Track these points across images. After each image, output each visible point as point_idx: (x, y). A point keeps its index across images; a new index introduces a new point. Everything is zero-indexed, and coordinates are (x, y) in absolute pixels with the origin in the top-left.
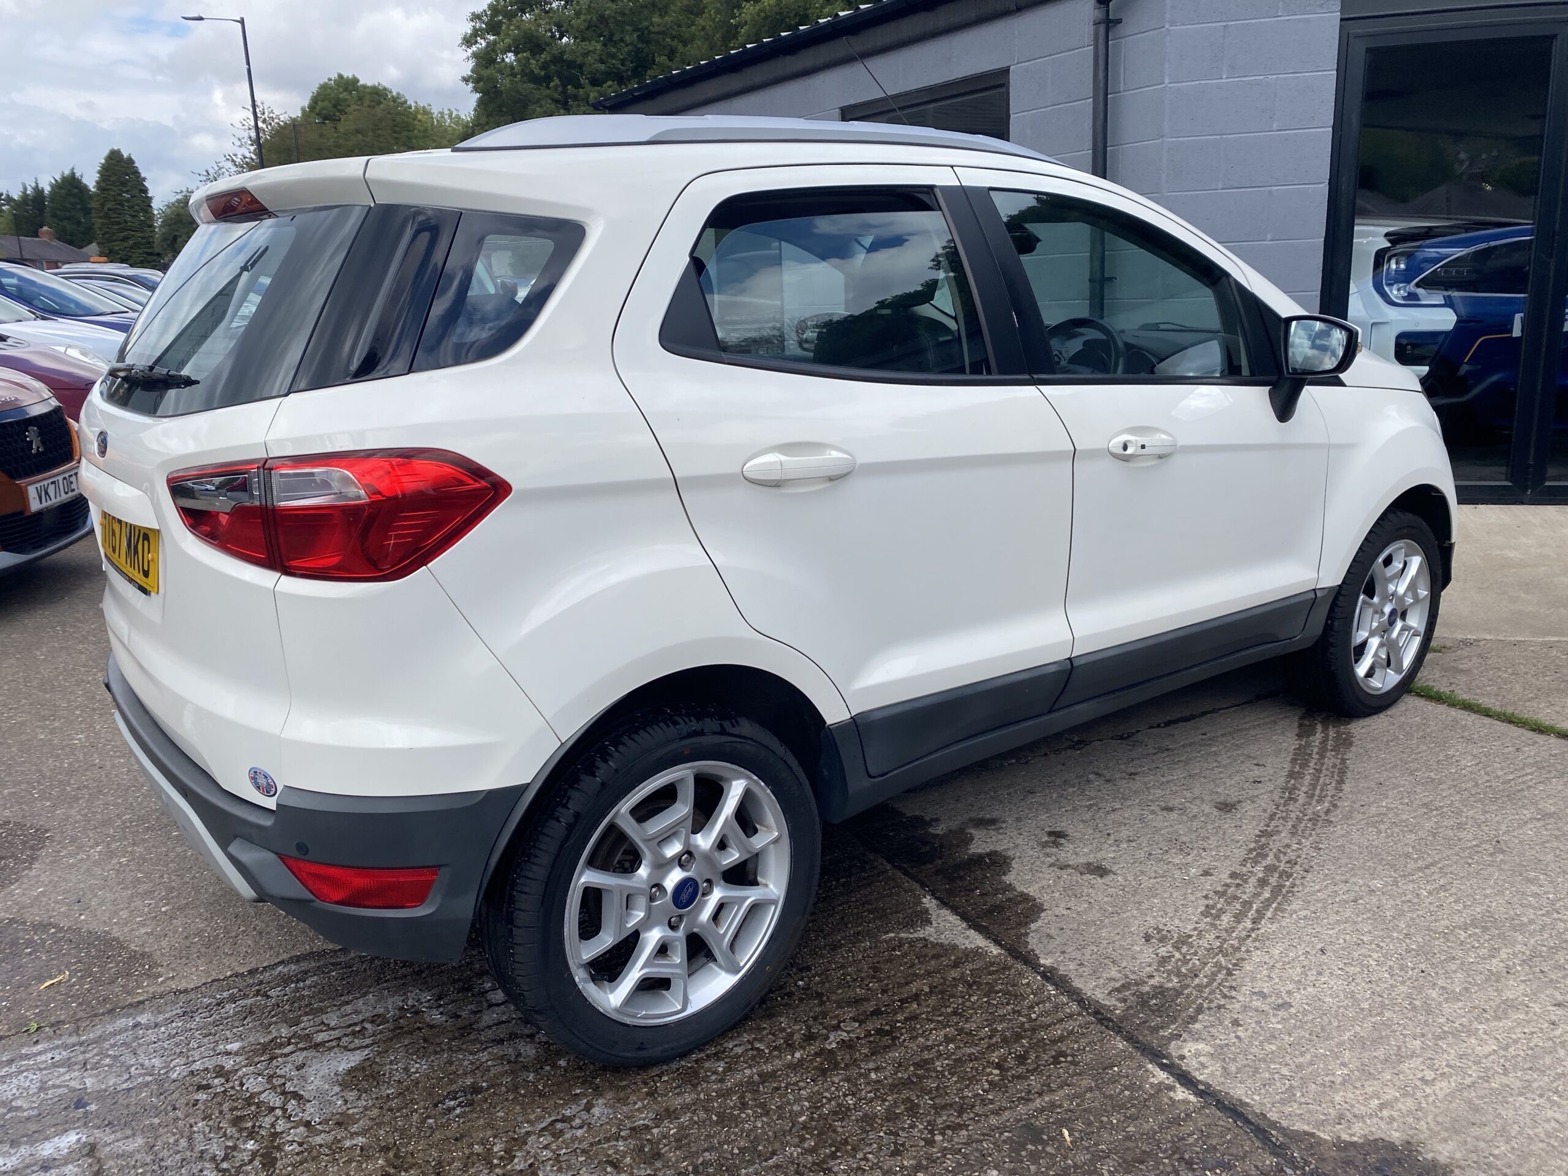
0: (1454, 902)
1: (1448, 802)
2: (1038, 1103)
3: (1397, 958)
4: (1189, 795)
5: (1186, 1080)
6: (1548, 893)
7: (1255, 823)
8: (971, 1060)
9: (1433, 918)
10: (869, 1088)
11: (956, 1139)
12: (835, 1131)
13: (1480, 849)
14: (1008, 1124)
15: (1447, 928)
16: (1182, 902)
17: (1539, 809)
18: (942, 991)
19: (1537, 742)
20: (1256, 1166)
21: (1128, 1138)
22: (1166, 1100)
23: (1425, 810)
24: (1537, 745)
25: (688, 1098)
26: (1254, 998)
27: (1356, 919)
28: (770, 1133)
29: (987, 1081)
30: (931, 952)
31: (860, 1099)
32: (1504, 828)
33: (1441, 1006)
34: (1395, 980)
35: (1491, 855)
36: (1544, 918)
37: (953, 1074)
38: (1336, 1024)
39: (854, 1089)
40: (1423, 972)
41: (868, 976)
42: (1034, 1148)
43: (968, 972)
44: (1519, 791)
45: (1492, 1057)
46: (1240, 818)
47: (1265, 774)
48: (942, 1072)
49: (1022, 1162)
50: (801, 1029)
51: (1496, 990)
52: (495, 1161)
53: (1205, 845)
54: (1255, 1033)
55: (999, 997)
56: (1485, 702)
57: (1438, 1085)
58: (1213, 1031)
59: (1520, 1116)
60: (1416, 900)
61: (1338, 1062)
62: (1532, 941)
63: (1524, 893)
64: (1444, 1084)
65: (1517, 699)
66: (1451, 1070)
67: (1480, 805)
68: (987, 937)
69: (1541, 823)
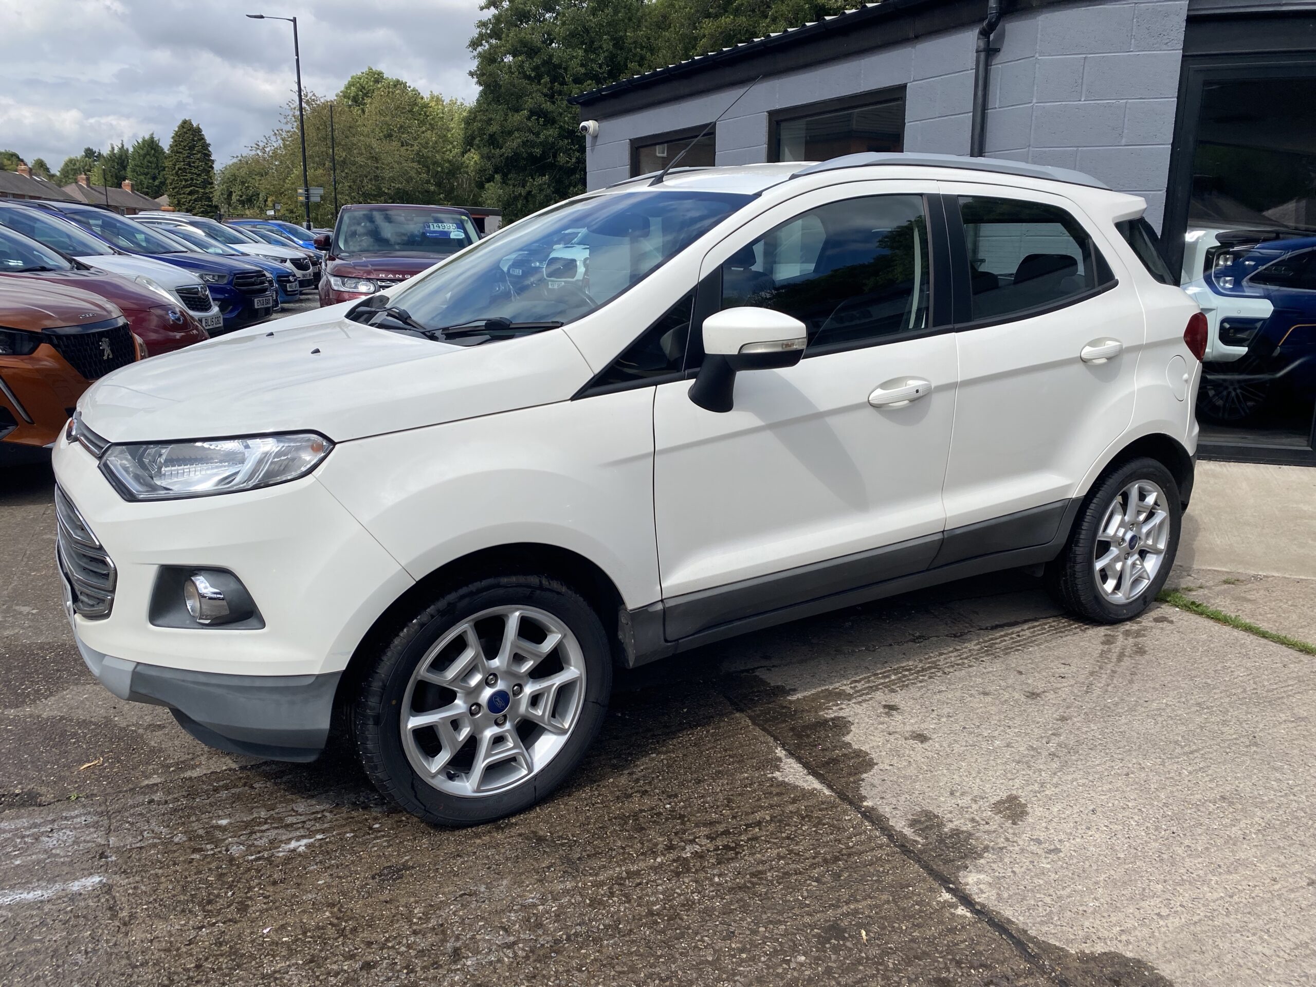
0: (1210, 781)
1: (1218, 703)
2: (845, 909)
3: (1154, 821)
4: (1003, 684)
5: (967, 901)
6: (1289, 779)
7: (1054, 709)
8: (796, 874)
9: (1189, 792)
10: (712, 889)
11: (775, 931)
12: (682, 919)
13: (1238, 742)
14: (819, 923)
15: (1200, 801)
16: (984, 766)
17: (1294, 714)
18: (780, 821)
19: (1301, 661)
20: (1012, 969)
21: (913, 940)
22: (947, 915)
23: (1198, 708)
24: (1302, 663)
25: (569, 885)
26: (1032, 843)
27: (1125, 789)
28: (630, 916)
29: (806, 890)
30: (775, 790)
31: (704, 897)
32: (1261, 726)
33: (1184, 860)
34: (1150, 838)
35: (1247, 747)
36: (1282, 799)
37: (780, 884)
38: (1095, 867)
39: (700, 889)
40: (1173, 833)
41: (722, 805)
42: (836, 942)
43: (803, 807)
44: (1279, 698)
45: (1219, 901)
46: (1043, 705)
47: (1070, 672)
48: (772, 881)
49: (825, 952)
50: (664, 841)
51: (1232, 851)
52: (415, 920)
53: (1011, 723)
54: (1028, 870)
55: (825, 829)
56: (1264, 626)
57: (1171, 920)
58: (995, 866)
59: (1234, 948)
60: (1178, 778)
61: (1092, 896)
62: (1269, 815)
63: (1269, 779)
64: (1176, 919)
65: (1291, 626)
66: (1183, 909)
67: (1244, 707)
68: (821, 783)
69: (1294, 724)
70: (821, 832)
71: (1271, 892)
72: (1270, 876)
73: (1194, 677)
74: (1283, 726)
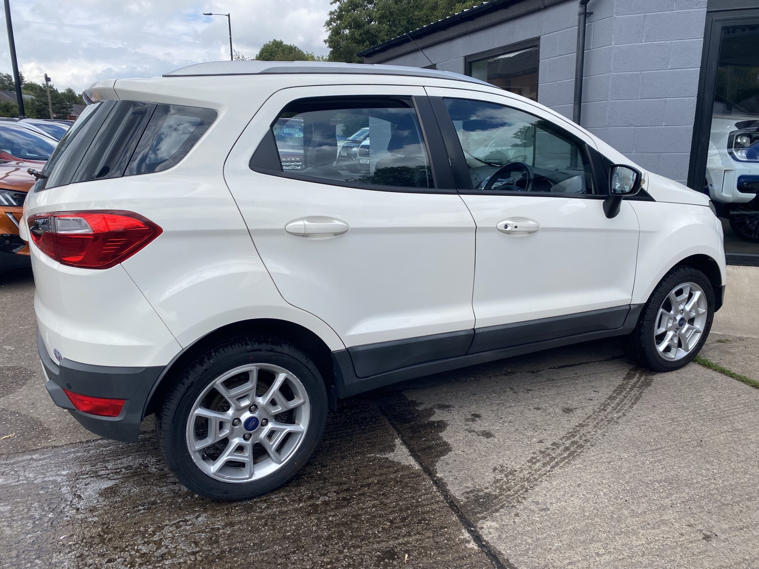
0: (662, 468)
1: (685, 419)
2: (400, 541)
3: (616, 493)
4: (552, 403)
5: (478, 539)
6: (715, 469)
7: (578, 419)
8: (380, 517)
9: (646, 475)
10: (325, 524)
11: (353, 552)
12: (300, 541)
14: (382, 548)
15: (650, 481)
16: (520, 454)
17: (733, 427)
18: (382, 484)
19: (751, 393)
22: (463, 547)
23: (671, 421)
24: (750, 394)
25: (243, 518)
26: (532, 504)
27: (604, 471)
28: (271, 539)
29: (382, 527)
30: (386, 465)
31: (319, 529)
32: (708, 434)
33: (627, 519)
34: (609, 503)
35: (694, 447)
36: (705, 482)
37: (367, 522)
38: (567, 521)
39: (319, 523)
40: (626, 501)
41: (352, 473)
42: (388, 561)
43: (399, 476)
44: (727, 416)
45: (640, 547)
46: (572, 417)
47: (597, 396)
50: (309, 493)
51: (660, 514)
52: (146, 535)
53: (548, 428)
54: (524, 521)
55: (408, 489)
56: (734, 369)
57: (604, 556)
58: (504, 517)
60: (641, 466)
62: (693, 492)
63: (701, 468)
64: (607, 557)
65: (753, 369)
66: (615, 551)
67: (702, 422)
68: (416, 461)
69: (731, 433)
70: (405, 492)
71: (677, 543)
72: (680, 531)
73: (676, 401)
74: (723, 434)
